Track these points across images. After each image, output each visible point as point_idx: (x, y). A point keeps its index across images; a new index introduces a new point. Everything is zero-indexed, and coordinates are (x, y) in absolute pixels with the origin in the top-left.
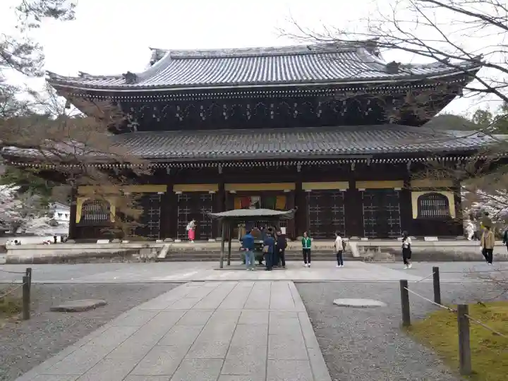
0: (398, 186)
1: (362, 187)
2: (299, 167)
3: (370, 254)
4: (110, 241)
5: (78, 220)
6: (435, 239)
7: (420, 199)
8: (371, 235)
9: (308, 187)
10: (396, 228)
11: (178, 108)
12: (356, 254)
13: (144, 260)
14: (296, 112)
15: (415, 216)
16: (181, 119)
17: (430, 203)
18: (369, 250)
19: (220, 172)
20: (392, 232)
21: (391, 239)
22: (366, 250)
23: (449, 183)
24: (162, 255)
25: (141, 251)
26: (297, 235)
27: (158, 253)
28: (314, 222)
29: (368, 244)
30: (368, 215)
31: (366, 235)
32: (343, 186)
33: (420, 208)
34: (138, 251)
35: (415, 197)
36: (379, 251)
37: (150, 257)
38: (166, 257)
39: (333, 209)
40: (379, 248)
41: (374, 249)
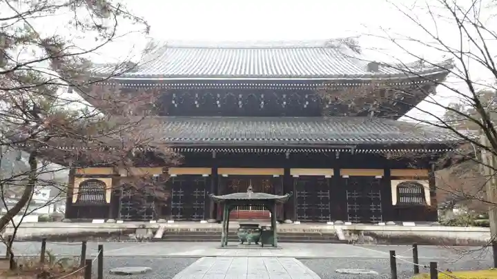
0: (379, 175)
1: (346, 174)
2: (287, 154)
3: (354, 237)
4: (105, 221)
5: (74, 200)
6: (412, 224)
7: (398, 188)
8: (355, 219)
9: (296, 173)
10: (377, 214)
11: (174, 95)
12: (342, 237)
13: (140, 240)
14: (285, 103)
15: (394, 202)
16: (176, 105)
17: (407, 191)
18: (353, 234)
19: (214, 156)
20: (373, 218)
21: (373, 224)
22: (350, 234)
23: (424, 173)
24: (159, 235)
25: (137, 231)
26: (285, 219)
27: (154, 233)
28: (301, 206)
29: (352, 228)
30: (351, 201)
31: (350, 220)
32: (328, 173)
33: (399, 195)
34: (134, 231)
35: (394, 184)
36: (363, 234)
37: (145, 237)
38: (163, 237)
39: (319, 195)
40: (362, 233)
41: (357, 232)
